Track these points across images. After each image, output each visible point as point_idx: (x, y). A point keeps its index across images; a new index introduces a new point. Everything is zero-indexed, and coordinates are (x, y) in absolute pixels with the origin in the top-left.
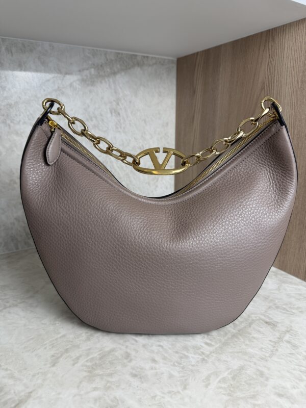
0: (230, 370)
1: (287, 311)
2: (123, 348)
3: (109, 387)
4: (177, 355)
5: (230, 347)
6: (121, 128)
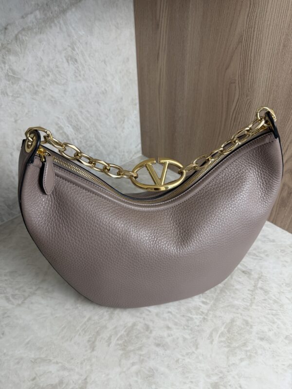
0: (225, 325)
1: (257, 256)
2: (142, 320)
3: (143, 360)
4: (184, 319)
5: (221, 302)
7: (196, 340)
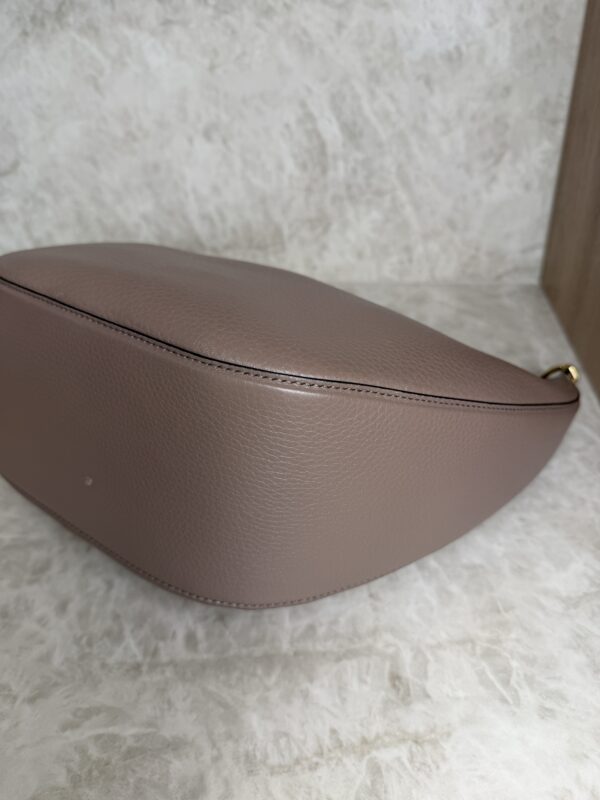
7: (56, 685)
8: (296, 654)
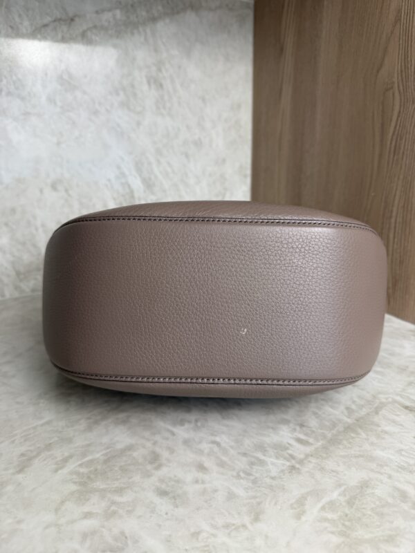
0: (343, 488)
2: (149, 444)
4: (244, 459)
6: (164, 108)
8: (357, 420)
